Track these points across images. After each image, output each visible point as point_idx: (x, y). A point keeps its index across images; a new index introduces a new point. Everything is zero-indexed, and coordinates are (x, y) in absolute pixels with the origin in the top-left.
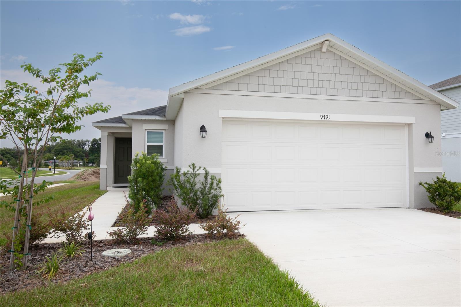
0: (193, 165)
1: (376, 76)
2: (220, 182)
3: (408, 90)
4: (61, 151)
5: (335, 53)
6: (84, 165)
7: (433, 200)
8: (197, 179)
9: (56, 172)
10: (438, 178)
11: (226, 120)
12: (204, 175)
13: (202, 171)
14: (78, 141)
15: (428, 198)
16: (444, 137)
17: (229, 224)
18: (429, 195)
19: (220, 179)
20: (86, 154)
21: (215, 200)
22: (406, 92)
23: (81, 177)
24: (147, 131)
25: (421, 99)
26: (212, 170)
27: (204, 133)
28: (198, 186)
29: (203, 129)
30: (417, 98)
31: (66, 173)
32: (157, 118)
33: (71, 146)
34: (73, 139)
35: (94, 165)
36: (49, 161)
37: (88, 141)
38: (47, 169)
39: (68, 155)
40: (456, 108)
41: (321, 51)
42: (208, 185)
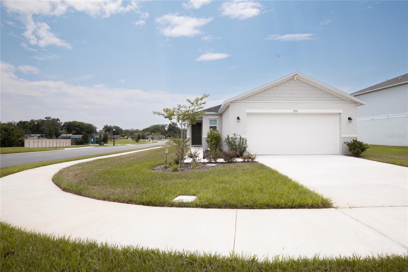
0: (235, 134)
1: (322, 90)
2: (246, 141)
3: (339, 96)
4: (154, 131)
5: (300, 80)
6: (166, 138)
7: (350, 150)
8: (237, 140)
9: (154, 142)
10: (353, 140)
11: (248, 114)
12: (239, 138)
13: (239, 137)
14: (162, 125)
15: (348, 150)
16: (372, 119)
17: (252, 157)
18: (349, 148)
19: (246, 140)
20: (166, 132)
21: (245, 148)
22: (338, 97)
23: (169, 144)
24: (209, 119)
25: (346, 101)
26: (243, 136)
27: (239, 120)
28: (237, 143)
29: (238, 118)
30: (344, 100)
31: (158, 142)
32: (214, 113)
33: (158, 128)
34: (159, 124)
35: (170, 138)
36: (148, 136)
37: (167, 125)
38: (148, 140)
39: (158, 133)
40: (364, 105)
41: (293, 80)
42: (241, 143)
